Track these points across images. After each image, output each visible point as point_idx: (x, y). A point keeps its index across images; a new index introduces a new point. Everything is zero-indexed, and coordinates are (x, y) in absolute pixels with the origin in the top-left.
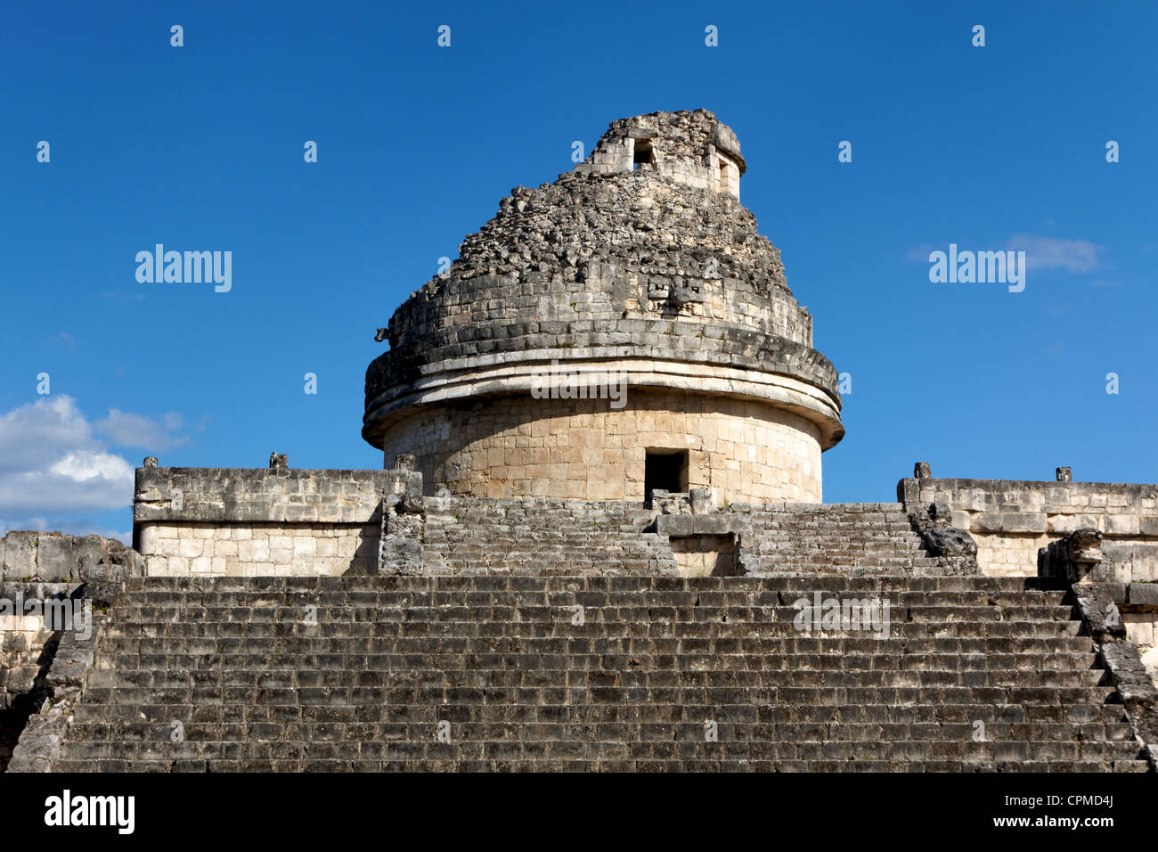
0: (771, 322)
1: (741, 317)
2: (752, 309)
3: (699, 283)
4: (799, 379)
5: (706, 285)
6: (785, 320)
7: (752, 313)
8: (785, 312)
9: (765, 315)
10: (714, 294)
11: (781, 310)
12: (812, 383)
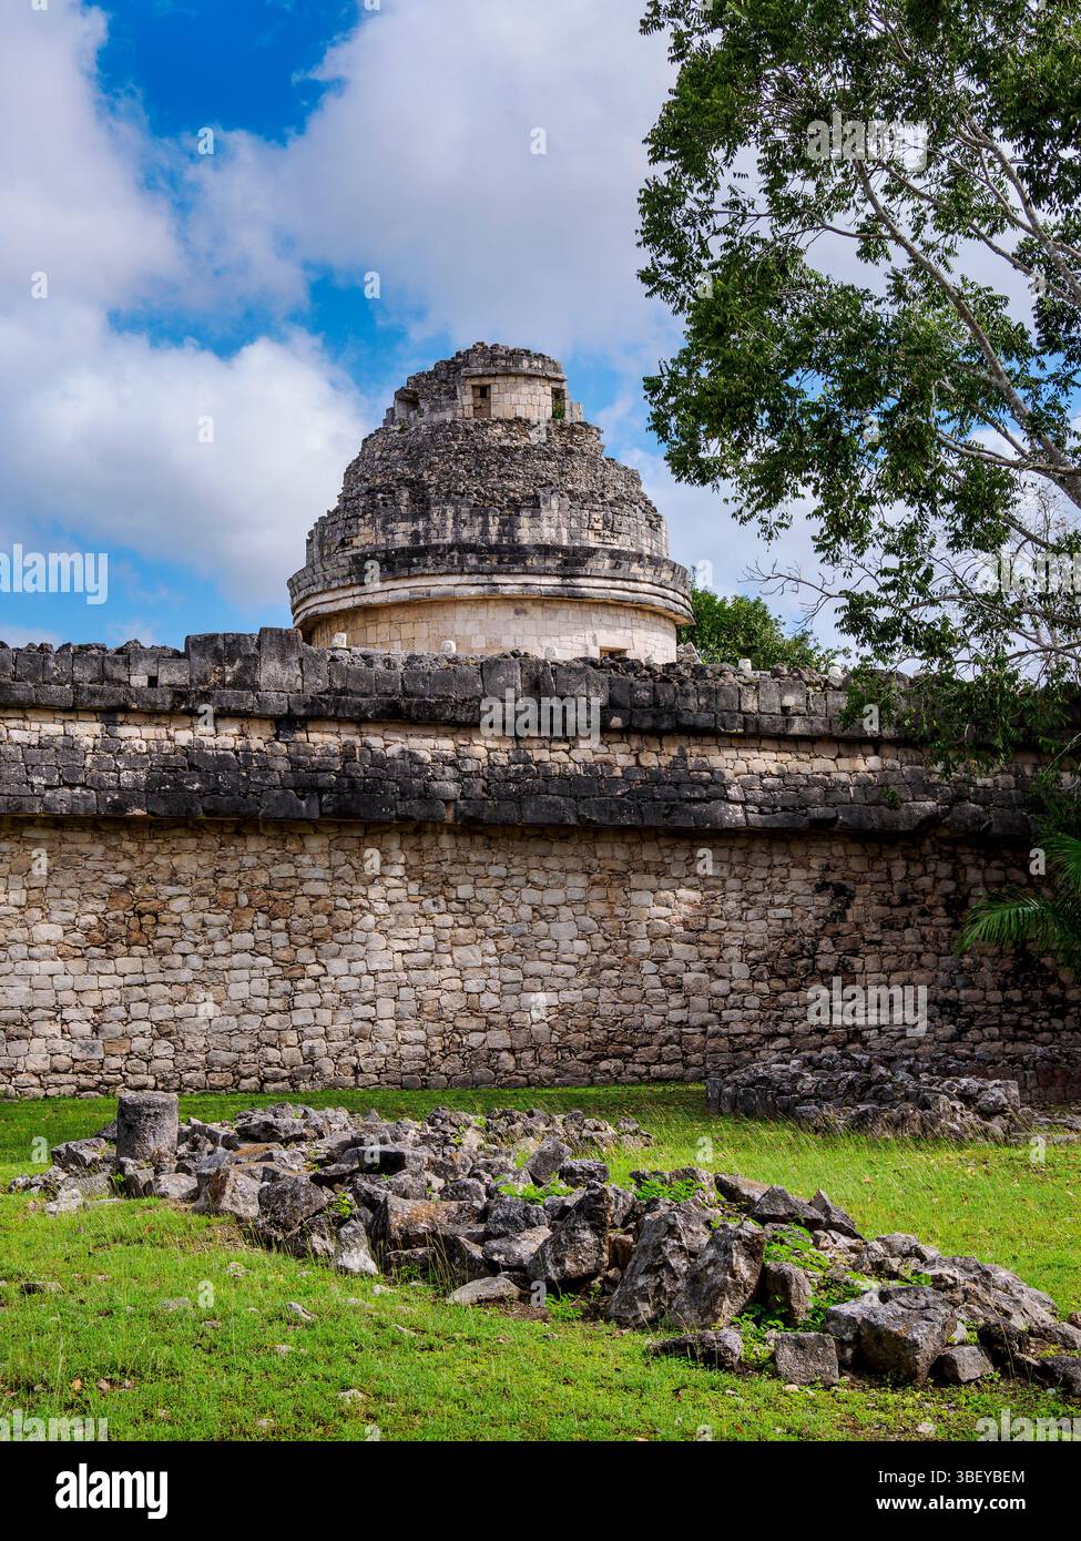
0: (427, 531)
1: (390, 537)
2: (403, 526)
3: (351, 522)
4: (434, 575)
5: (361, 521)
6: (450, 523)
7: (401, 530)
8: (450, 514)
9: (421, 525)
10: (365, 525)
11: (444, 512)
12: (448, 573)
